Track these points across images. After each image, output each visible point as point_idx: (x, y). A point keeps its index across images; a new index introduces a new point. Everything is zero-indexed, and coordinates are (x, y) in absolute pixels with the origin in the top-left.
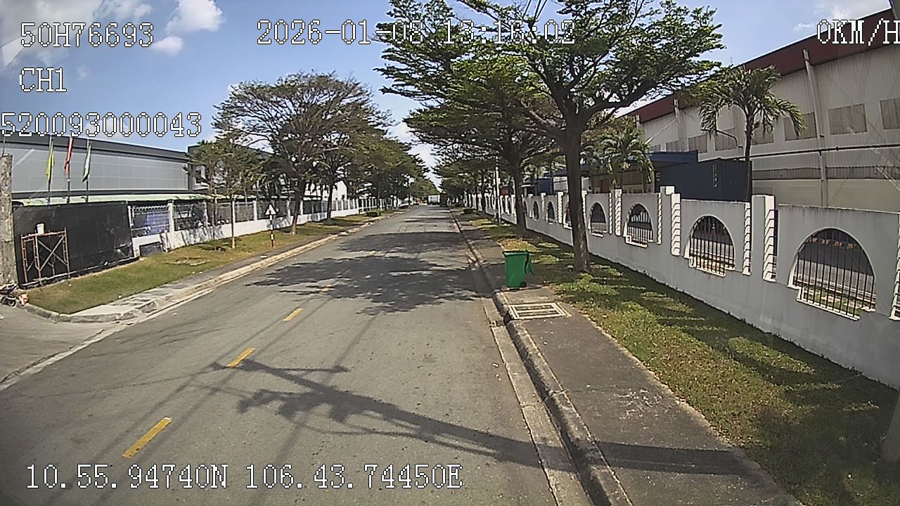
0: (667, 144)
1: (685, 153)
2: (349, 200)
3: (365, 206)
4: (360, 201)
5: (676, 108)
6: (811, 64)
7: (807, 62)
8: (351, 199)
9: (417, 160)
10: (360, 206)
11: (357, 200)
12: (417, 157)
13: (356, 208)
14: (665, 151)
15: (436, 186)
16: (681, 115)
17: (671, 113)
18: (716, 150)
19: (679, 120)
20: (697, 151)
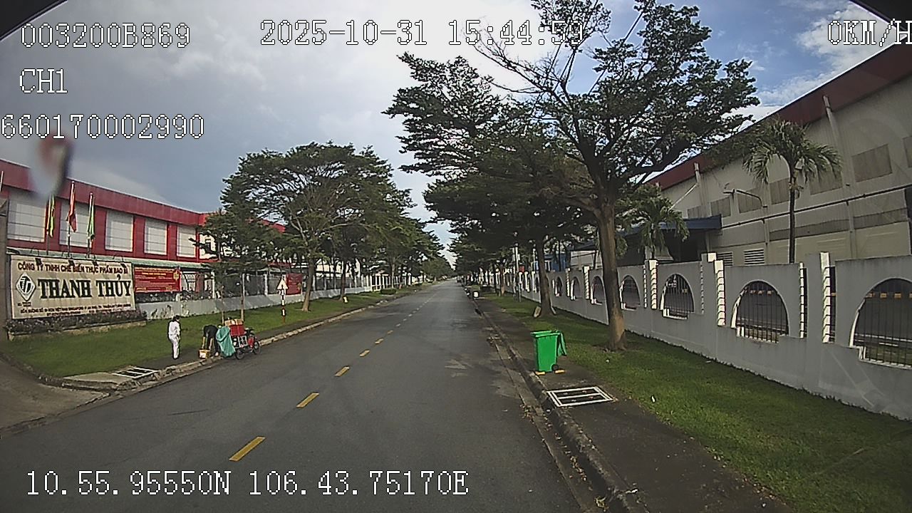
0: (688, 210)
1: (708, 218)
2: (362, 277)
3: (378, 283)
4: (374, 278)
5: (696, 172)
6: (832, 111)
7: (828, 109)
8: (365, 276)
9: (431, 237)
10: (374, 283)
11: (371, 277)
12: (431, 234)
13: (369, 285)
14: (687, 218)
15: (451, 264)
16: (702, 178)
17: (691, 178)
18: (740, 212)
19: (700, 184)
20: (720, 215)
